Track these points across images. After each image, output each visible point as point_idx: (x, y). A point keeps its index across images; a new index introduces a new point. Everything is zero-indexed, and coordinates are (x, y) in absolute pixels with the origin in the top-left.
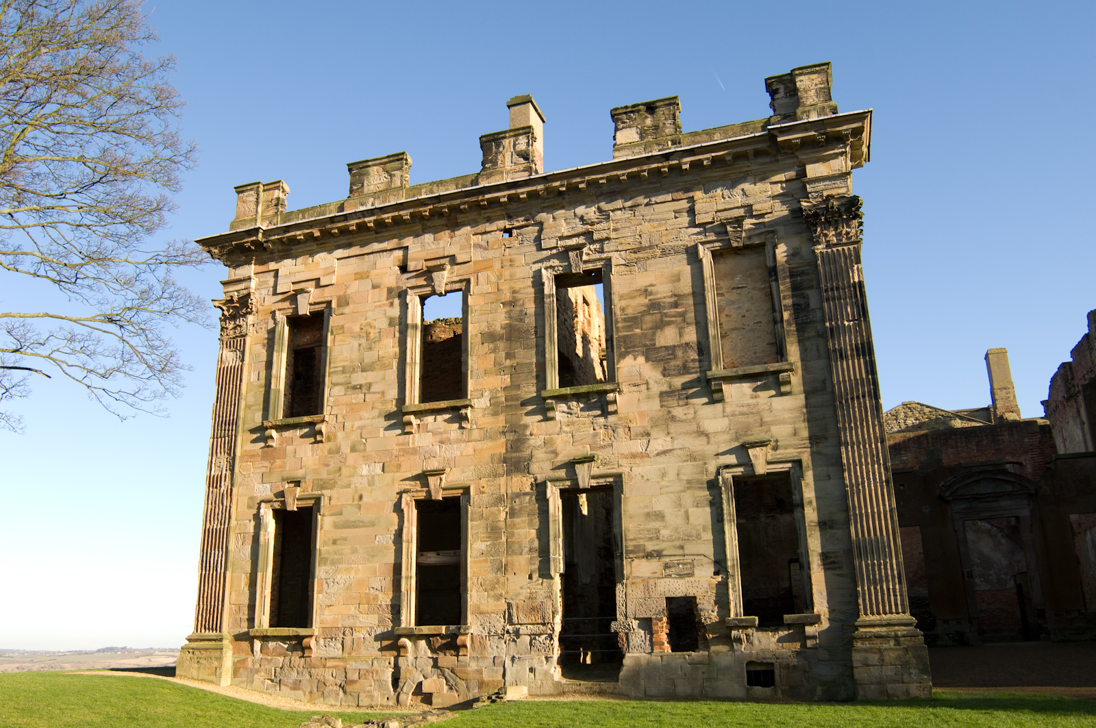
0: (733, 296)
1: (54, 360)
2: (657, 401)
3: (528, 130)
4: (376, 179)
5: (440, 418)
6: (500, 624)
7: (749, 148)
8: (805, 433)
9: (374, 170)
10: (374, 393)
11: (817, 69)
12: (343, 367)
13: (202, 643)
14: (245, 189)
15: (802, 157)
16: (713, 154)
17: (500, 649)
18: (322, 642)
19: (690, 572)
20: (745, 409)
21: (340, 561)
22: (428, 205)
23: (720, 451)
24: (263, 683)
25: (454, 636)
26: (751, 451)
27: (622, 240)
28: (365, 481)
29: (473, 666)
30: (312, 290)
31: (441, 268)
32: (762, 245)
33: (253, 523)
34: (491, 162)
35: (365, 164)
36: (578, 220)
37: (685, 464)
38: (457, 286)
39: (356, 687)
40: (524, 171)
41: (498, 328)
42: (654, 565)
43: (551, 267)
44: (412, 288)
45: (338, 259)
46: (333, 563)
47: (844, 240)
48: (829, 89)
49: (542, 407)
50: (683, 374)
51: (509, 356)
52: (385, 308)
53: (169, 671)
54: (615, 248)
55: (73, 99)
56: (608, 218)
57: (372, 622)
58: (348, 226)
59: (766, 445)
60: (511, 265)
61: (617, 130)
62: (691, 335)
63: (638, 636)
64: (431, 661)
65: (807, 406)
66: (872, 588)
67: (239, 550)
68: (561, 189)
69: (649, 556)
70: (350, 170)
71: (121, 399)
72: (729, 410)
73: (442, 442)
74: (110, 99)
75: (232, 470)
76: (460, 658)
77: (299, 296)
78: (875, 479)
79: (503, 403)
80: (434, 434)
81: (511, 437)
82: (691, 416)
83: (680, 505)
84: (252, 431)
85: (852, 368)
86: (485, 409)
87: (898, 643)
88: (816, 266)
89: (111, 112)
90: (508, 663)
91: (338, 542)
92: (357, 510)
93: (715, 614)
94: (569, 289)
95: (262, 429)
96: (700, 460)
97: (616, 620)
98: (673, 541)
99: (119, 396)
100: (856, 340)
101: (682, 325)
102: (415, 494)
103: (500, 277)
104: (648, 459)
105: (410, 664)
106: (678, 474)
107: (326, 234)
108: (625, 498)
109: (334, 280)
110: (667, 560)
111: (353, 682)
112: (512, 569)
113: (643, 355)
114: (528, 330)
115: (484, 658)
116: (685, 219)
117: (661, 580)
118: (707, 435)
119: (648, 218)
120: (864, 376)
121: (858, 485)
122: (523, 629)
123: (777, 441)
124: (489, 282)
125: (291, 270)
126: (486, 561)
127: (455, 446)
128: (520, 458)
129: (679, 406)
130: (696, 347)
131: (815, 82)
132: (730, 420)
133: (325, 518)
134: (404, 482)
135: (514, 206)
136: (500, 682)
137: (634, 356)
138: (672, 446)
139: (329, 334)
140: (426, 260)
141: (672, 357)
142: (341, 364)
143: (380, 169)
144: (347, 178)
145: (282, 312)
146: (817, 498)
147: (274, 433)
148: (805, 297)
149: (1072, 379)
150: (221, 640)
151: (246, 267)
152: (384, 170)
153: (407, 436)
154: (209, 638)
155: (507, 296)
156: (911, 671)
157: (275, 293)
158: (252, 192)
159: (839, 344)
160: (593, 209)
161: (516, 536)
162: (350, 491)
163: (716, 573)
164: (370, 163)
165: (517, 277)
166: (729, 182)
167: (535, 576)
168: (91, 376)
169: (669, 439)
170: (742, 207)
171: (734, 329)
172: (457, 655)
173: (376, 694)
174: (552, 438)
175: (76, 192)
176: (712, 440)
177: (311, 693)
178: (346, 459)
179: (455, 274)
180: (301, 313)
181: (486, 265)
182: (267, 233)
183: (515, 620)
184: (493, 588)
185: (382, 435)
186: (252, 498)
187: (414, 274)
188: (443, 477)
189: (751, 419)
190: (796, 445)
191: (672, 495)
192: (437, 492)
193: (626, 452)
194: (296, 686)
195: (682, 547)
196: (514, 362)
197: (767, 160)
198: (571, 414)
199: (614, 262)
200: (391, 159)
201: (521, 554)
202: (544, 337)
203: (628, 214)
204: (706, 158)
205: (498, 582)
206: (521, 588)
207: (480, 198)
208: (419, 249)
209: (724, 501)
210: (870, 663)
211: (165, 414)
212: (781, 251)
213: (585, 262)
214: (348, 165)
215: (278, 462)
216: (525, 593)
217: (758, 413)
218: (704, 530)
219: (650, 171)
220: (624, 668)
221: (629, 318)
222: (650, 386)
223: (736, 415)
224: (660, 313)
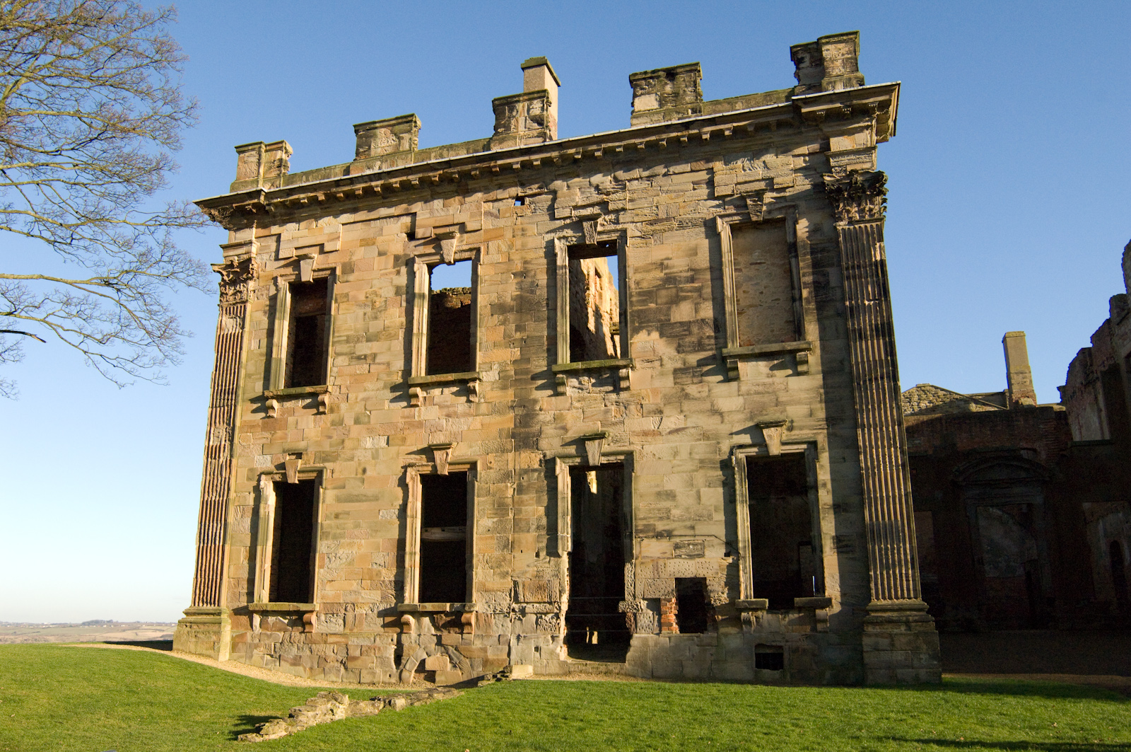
0: (751, 272)
1: (50, 324)
2: (671, 378)
3: (543, 94)
4: (383, 142)
5: (446, 390)
6: (505, 602)
7: (772, 119)
8: (822, 414)
9: (381, 132)
10: (379, 364)
11: (845, 38)
12: (348, 336)
13: (200, 617)
14: (246, 149)
15: (826, 129)
16: (735, 124)
17: (505, 627)
18: (323, 617)
19: (700, 553)
20: (760, 389)
21: (342, 536)
22: (438, 170)
23: (734, 430)
24: (262, 658)
25: (459, 614)
26: (765, 432)
27: (638, 211)
28: (369, 454)
29: (478, 644)
30: (316, 255)
31: (450, 236)
32: (783, 220)
33: (253, 495)
34: (504, 127)
35: (372, 126)
36: (593, 189)
37: (698, 443)
38: (467, 255)
39: (358, 664)
40: (538, 137)
41: (509, 300)
42: (664, 546)
43: (564, 237)
44: (420, 256)
45: (343, 225)
46: (335, 537)
47: (867, 217)
48: (856, 59)
49: (553, 382)
50: (698, 351)
51: (519, 328)
52: (392, 276)
53: (167, 645)
54: (630, 220)
55: (69, 50)
56: (624, 188)
57: (375, 598)
58: (354, 191)
59: (782, 426)
60: (523, 235)
61: (635, 96)
62: (707, 311)
63: (646, 616)
64: (435, 638)
65: (825, 386)
66: (885, 572)
67: (239, 523)
68: (576, 157)
69: (659, 535)
70: (356, 132)
71: (119, 365)
72: (744, 388)
73: (448, 416)
74: (108, 52)
75: (232, 441)
76: (465, 636)
77: (302, 262)
78: (891, 462)
79: (512, 376)
80: (441, 407)
81: (520, 411)
82: (705, 394)
83: (692, 485)
84: (253, 401)
85: (870, 349)
86: (493, 383)
87: (909, 628)
88: (838, 242)
89: (109, 65)
90: (513, 641)
91: (341, 516)
92: (360, 484)
93: (725, 595)
94: (582, 260)
95: (262, 399)
96: (713, 439)
97: (624, 599)
98: (684, 521)
99: (117, 362)
100: (876, 320)
101: (698, 300)
102: (420, 469)
103: (511, 246)
104: (661, 437)
105: (413, 642)
106: (690, 454)
107: (331, 198)
108: (636, 477)
109: (338, 245)
110: (678, 540)
111: (355, 658)
112: (519, 546)
113: (657, 330)
114: (539, 302)
115: (489, 636)
116: (704, 191)
117: (671, 561)
118: (721, 414)
119: (665, 189)
120: (883, 358)
121: (873, 468)
122: (529, 608)
123: (792, 422)
124: (499, 251)
125: (294, 234)
126: (492, 538)
127: (462, 420)
128: (528, 433)
129: (693, 383)
130: (711, 323)
131: (842, 51)
132: (745, 399)
133: (327, 491)
134: (409, 456)
135: (527, 173)
136: (505, 660)
137: (648, 331)
138: (685, 424)
139: (333, 302)
140: (434, 228)
141: (687, 333)
142: (345, 334)
143: (388, 131)
144: (354, 139)
145: (284, 278)
146: (833, 480)
147: (275, 403)
148: (825, 275)
149: (1091, 365)
150: (219, 614)
151: (247, 230)
152: (392, 132)
153: (412, 409)
154: (207, 611)
155: (519, 267)
156: (922, 656)
157: (277, 259)
158: (254, 153)
159: (859, 324)
160: (610, 178)
161: (524, 513)
162: (353, 464)
163: (727, 555)
164: (378, 125)
165: (529, 247)
166: (751, 153)
167: (543, 554)
168: (87, 341)
169: (682, 417)
170: (763, 180)
171: (751, 306)
172: (462, 633)
173: (378, 671)
174: (562, 414)
175: (73, 149)
176: (726, 419)
177: (311, 669)
178: (349, 431)
179: (465, 243)
180: (304, 279)
181: (497, 234)
182: (269, 196)
183: (521, 598)
184: (499, 566)
185: (386, 407)
186: (251, 470)
187: (423, 241)
188: (450, 451)
189: (766, 399)
190: (812, 426)
191: (684, 475)
192: (443, 467)
193: (638, 429)
194: (296, 662)
195: (693, 528)
196: (524, 335)
197: (790, 131)
198: (582, 389)
199: (629, 234)
200: (400, 121)
201: (528, 531)
202: (555, 309)
203: (645, 184)
204: (727, 128)
205: (504, 560)
206: (528, 566)
207: (492, 164)
208: (428, 216)
209: (737, 482)
210: (880, 648)
211: (164, 381)
212: (803, 227)
213: (600, 233)
214: (355, 126)
215: (279, 433)
216: (532, 571)
217: (774, 392)
218: (716, 511)
219: (669, 140)
220: (632, 649)
221: (643, 292)
222: (664, 363)
223: (751, 394)
224: (676, 287)
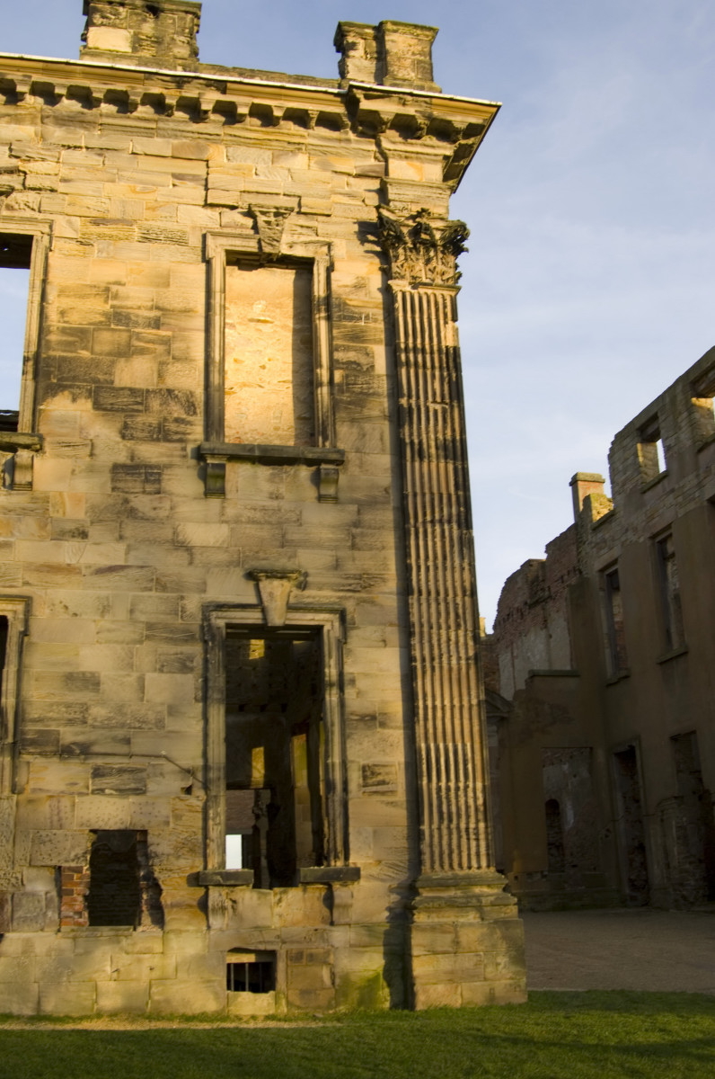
2: (107, 477)
7: (311, 107)
8: (353, 568)
11: (419, 32)
15: (386, 145)
19: (139, 786)
20: (258, 515)
26: (264, 586)
27: (76, 199)
32: (310, 262)
37: (146, 593)
42: (76, 771)
48: (431, 64)
50: (158, 440)
54: (62, 209)
56: (56, 157)
59: (289, 579)
61: (89, 24)
65: (359, 524)
66: (444, 826)
69: (65, 752)
72: (231, 511)
78: (457, 652)
82: (163, 513)
83: (131, 666)
88: (391, 310)
96: (173, 590)
98: (111, 728)
100: (444, 434)
101: (164, 358)
104: (81, 578)
106: (132, 611)
108: (30, 644)
110: (99, 761)
113: (89, 396)
116: (189, 191)
117: (85, 799)
118: (189, 549)
119: (126, 174)
120: (452, 491)
121: (432, 659)
123: (305, 574)
129: (144, 492)
130: (184, 400)
131: (412, 49)
132: (232, 530)
137: (73, 394)
138: (126, 560)
141: (140, 407)
148: (369, 355)
156: (499, 960)
159: (419, 434)
163: (186, 791)
169: (122, 547)
170: (286, 195)
171: (245, 385)
176: (197, 559)
189: (266, 533)
190: (339, 584)
191: (118, 647)
193: (40, 560)
195: (127, 741)
197: (334, 134)
199: (58, 232)
203: (95, 160)
204: (242, 101)
209: (210, 666)
210: (439, 949)
217: (280, 524)
218: (170, 714)
221: (70, 328)
222: (96, 451)
223: (242, 522)
224: (129, 331)
